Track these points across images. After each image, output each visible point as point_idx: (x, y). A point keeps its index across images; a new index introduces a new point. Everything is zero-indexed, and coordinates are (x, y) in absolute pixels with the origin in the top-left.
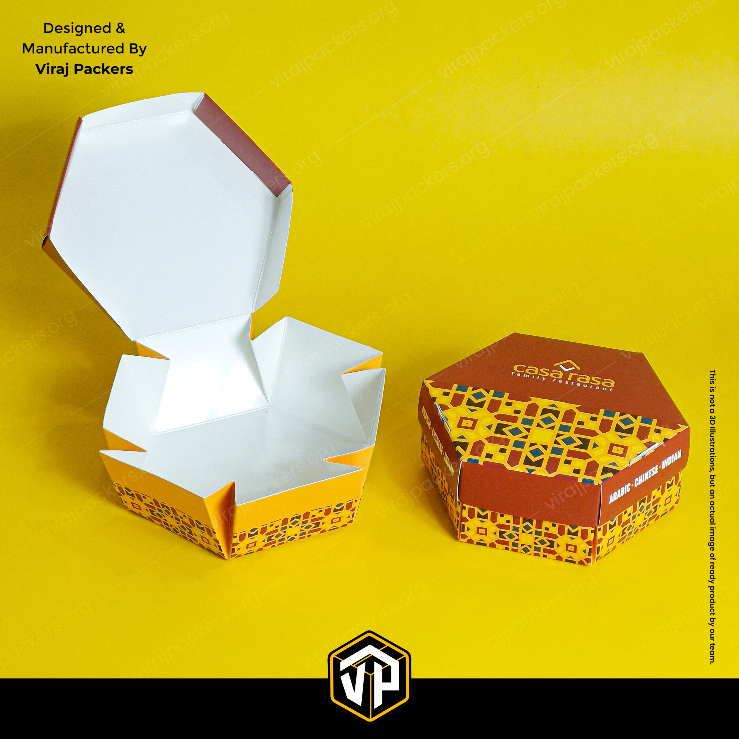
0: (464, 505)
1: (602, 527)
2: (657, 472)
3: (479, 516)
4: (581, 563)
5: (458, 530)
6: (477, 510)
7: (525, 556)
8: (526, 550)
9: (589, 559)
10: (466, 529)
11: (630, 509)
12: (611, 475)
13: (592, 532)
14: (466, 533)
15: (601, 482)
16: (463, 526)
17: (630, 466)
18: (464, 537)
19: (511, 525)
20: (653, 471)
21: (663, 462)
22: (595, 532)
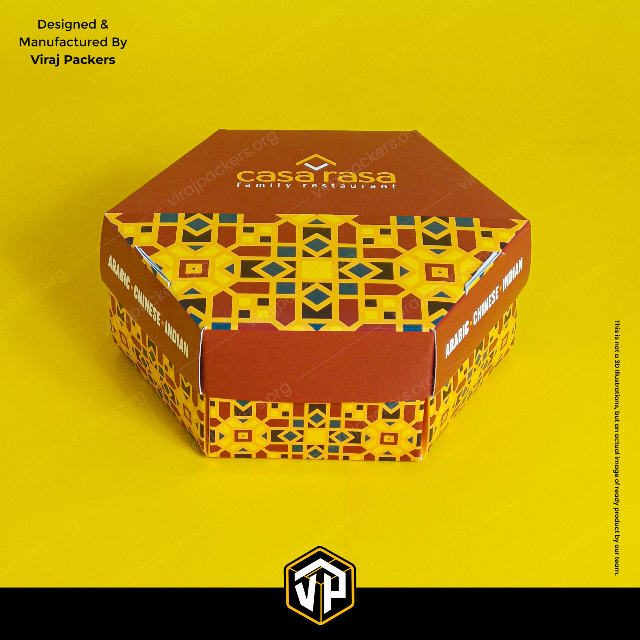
0: (212, 399)
1: (435, 398)
2: (497, 297)
3: (238, 412)
4: (405, 458)
5: (204, 440)
6: (233, 403)
7: (315, 462)
8: (315, 454)
9: (418, 450)
10: (217, 436)
11: (466, 364)
12: (443, 312)
13: (421, 407)
14: (218, 442)
15: (433, 327)
16: (213, 432)
17: (467, 294)
18: (215, 449)
19: (291, 418)
20: (493, 297)
21: (504, 280)
22: (424, 407)
